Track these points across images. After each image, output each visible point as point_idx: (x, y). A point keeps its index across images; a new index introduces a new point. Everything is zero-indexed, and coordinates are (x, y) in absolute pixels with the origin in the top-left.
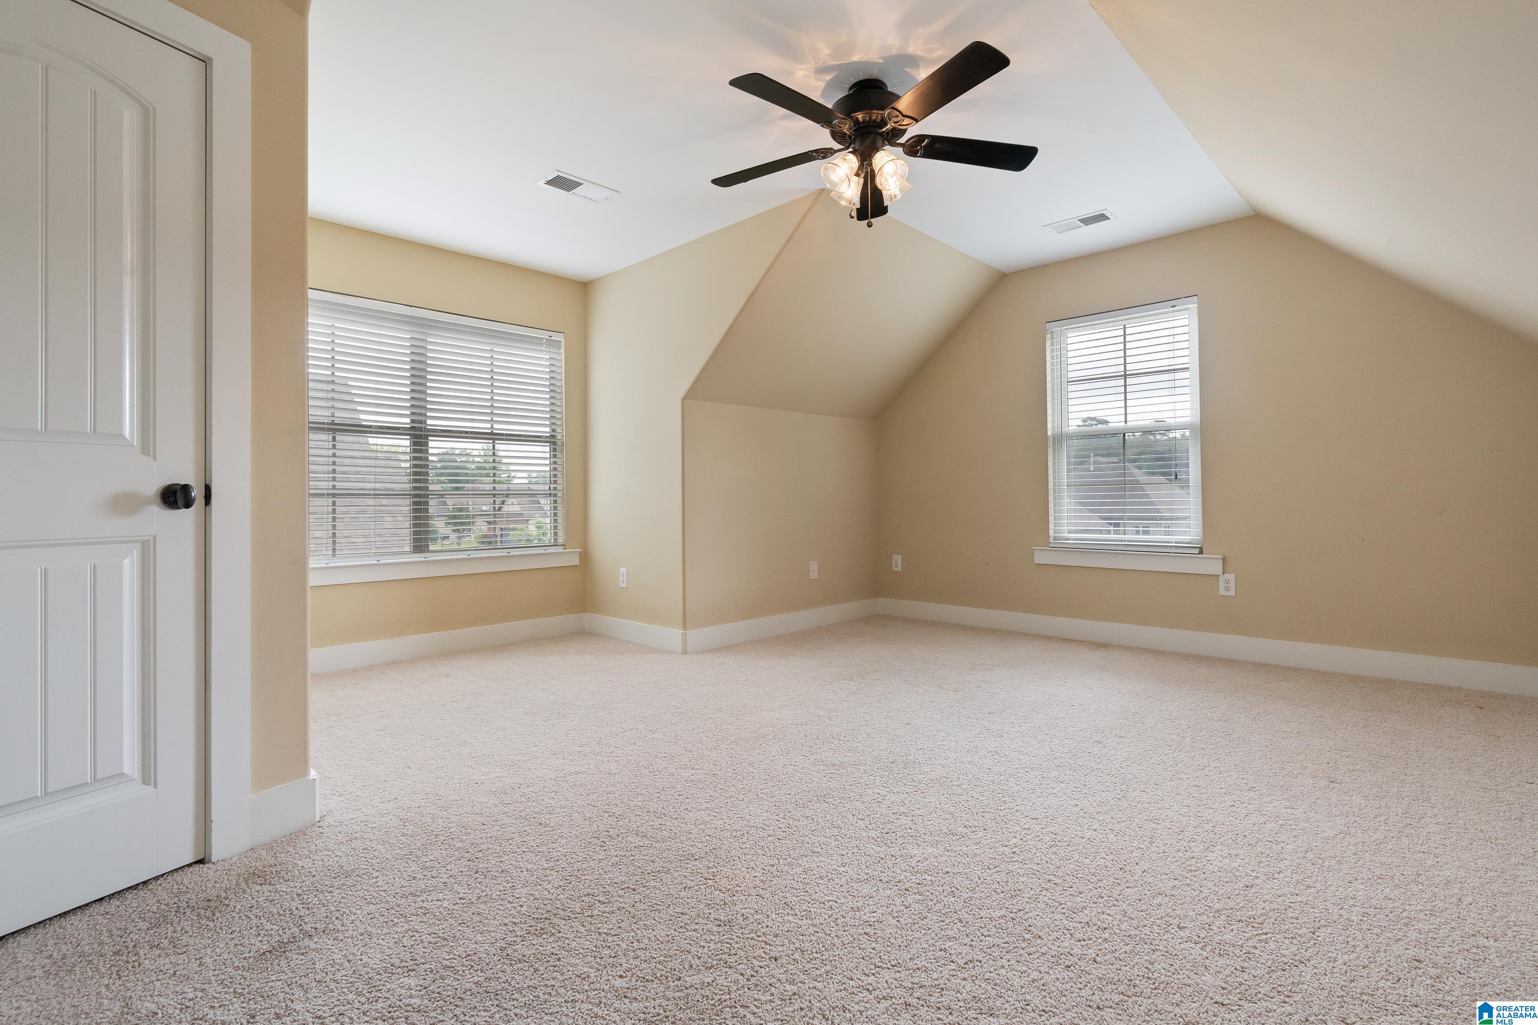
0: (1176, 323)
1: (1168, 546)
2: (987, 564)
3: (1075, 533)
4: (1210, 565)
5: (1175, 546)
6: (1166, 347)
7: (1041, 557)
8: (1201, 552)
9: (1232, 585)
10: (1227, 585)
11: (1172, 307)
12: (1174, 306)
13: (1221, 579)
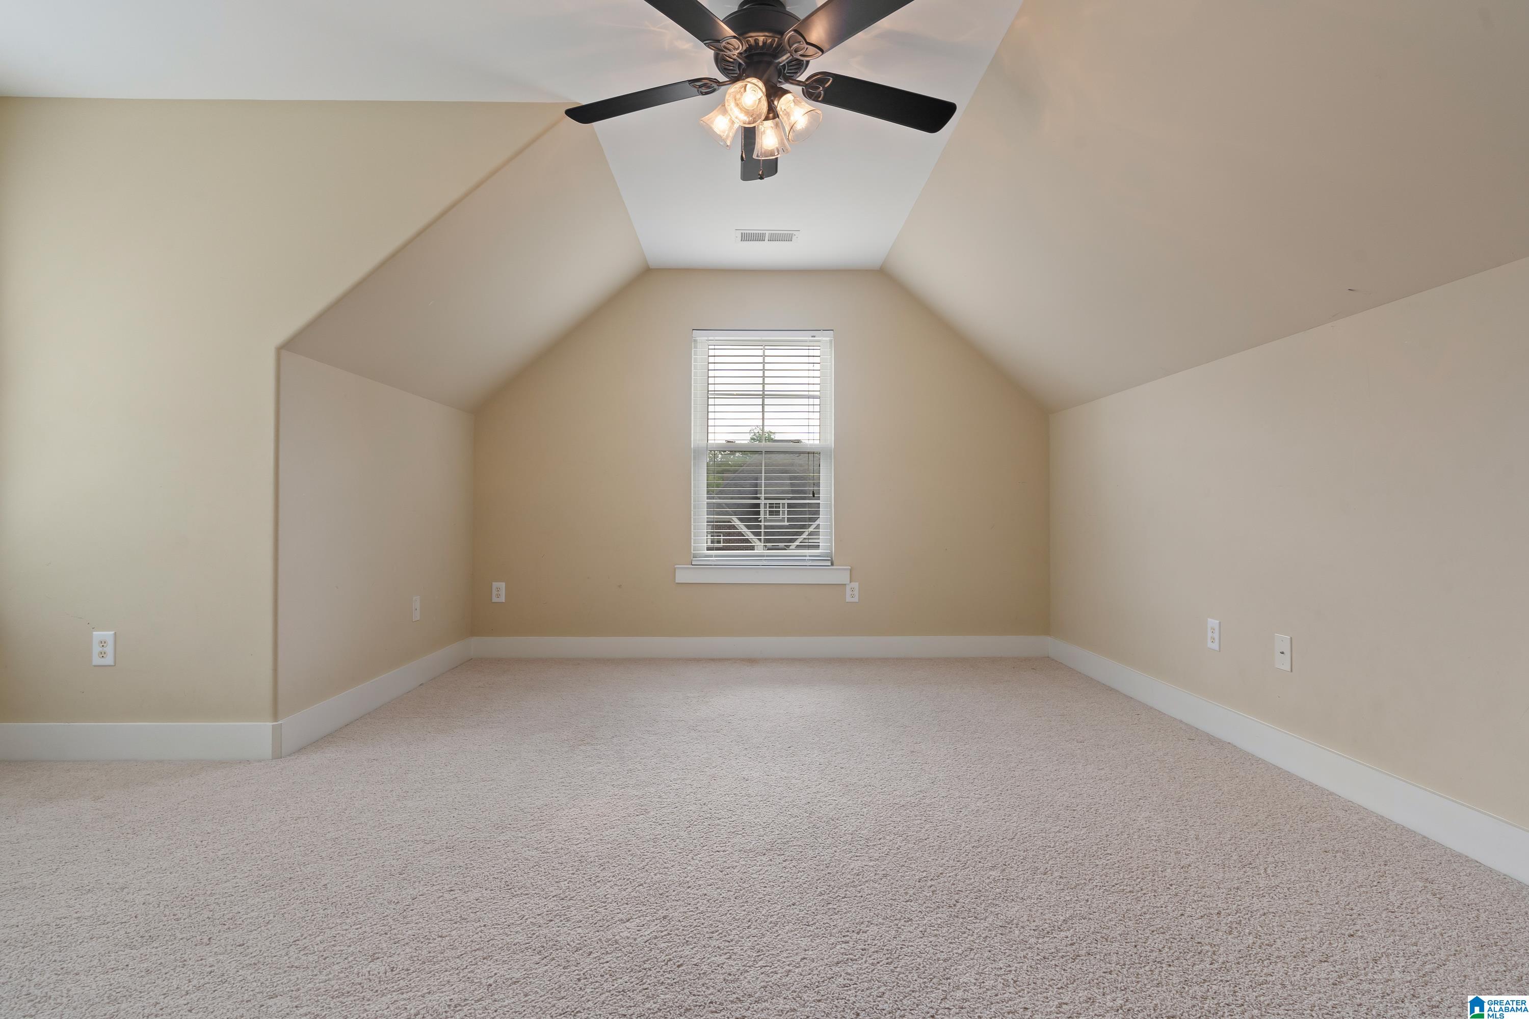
0: (811, 353)
1: (805, 560)
2: (620, 586)
3: (716, 550)
4: (839, 576)
5: (810, 560)
6: (806, 374)
7: (683, 576)
8: (832, 564)
9: (856, 593)
10: (852, 594)
11: (812, 337)
12: (814, 337)
13: (848, 588)
